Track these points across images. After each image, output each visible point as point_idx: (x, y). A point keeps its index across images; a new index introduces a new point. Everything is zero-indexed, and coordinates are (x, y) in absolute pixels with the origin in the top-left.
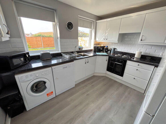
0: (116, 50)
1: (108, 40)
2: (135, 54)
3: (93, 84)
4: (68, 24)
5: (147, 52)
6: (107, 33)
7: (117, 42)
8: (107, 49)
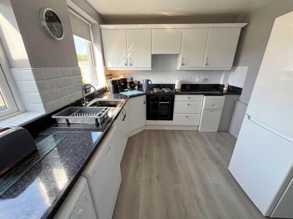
0: (150, 83)
1: (134, 66)
2: (175, 85)
3: (144, 155)
4: (46, 15)
5: (184, 80)
6: (130, 54)
7: (150, 69)
8: (132, 83)
